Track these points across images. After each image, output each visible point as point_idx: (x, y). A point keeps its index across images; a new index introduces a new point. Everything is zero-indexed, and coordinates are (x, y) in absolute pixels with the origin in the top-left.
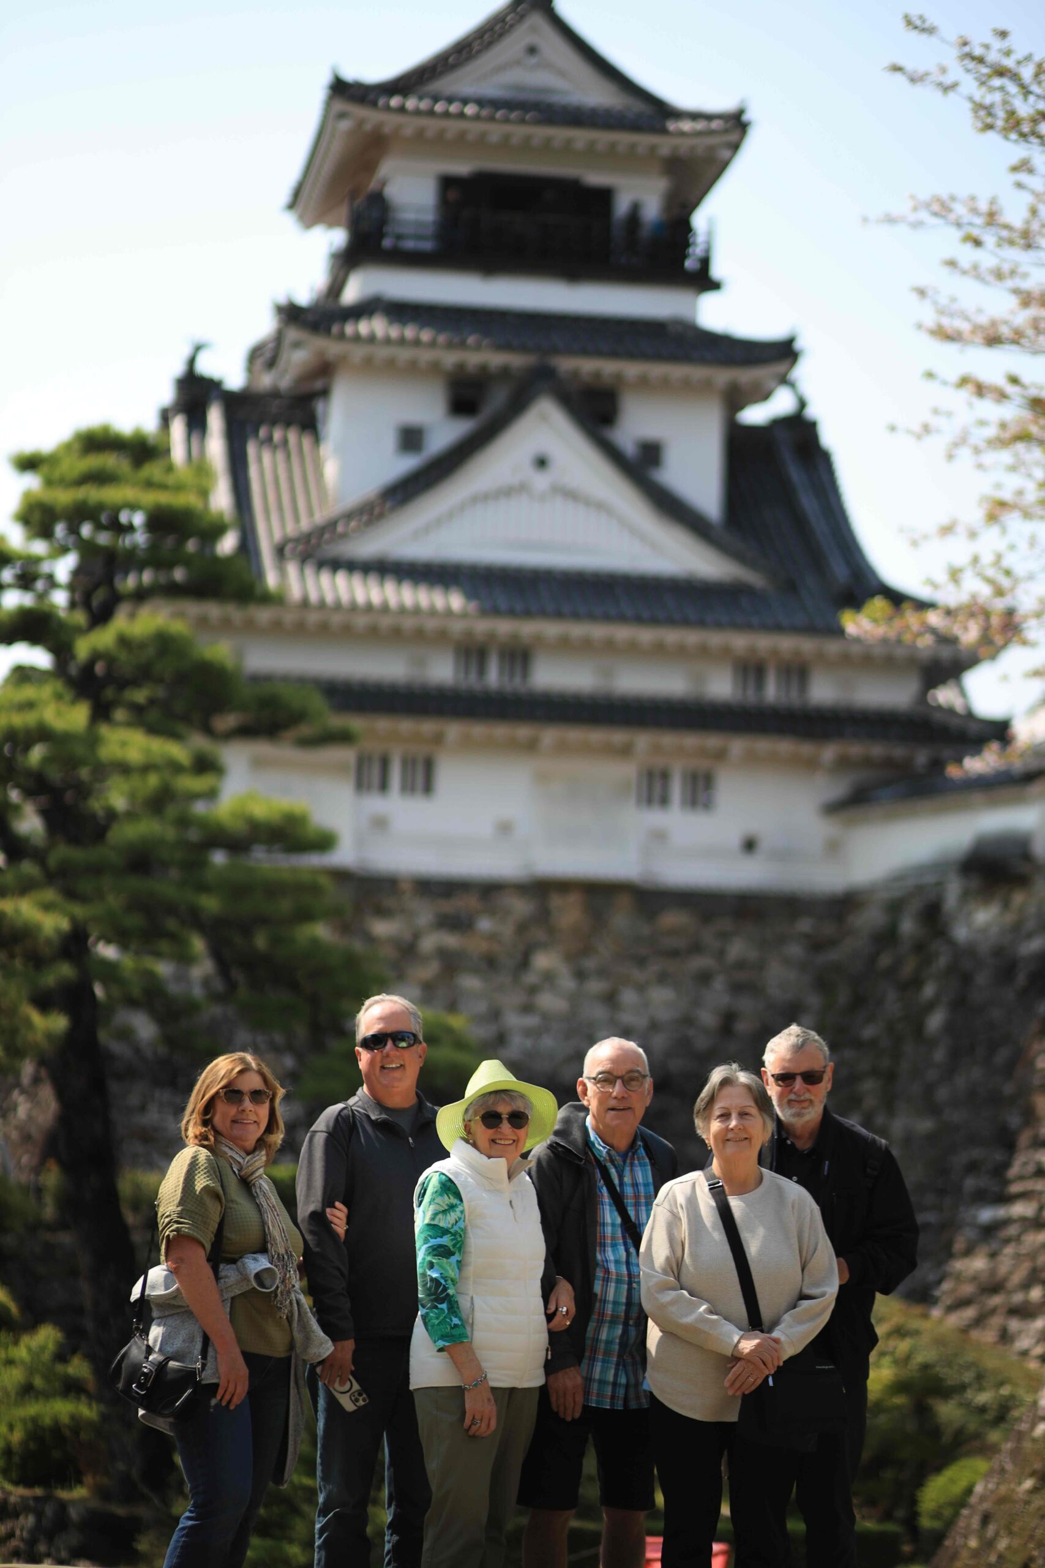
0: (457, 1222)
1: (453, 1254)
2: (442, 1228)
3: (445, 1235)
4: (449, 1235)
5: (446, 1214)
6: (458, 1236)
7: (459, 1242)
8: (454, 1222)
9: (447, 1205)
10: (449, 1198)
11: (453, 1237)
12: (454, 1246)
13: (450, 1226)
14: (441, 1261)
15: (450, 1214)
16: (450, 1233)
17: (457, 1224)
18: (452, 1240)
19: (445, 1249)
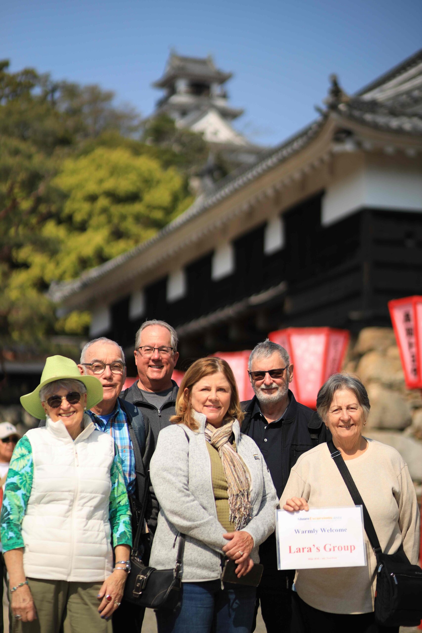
0: (24, 467)
1: (19, 489)
2: (15, 471)
3: (15, 476)
4: (18, 476)
5: (18, 461)
6: (23, 477)
7: (24, 481)
8: (22, 467)
9: (20, 455)
10: (22, 450)
11: (20, 477)
12: (21, 483)
13: (19, 470)
14: (10, 493)
15: (20, 461)
16: (19, 474)
17: (24, 468)
18: (20, 479)
19: (14, 485)
